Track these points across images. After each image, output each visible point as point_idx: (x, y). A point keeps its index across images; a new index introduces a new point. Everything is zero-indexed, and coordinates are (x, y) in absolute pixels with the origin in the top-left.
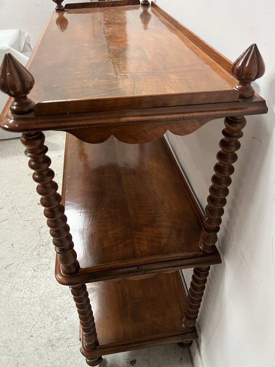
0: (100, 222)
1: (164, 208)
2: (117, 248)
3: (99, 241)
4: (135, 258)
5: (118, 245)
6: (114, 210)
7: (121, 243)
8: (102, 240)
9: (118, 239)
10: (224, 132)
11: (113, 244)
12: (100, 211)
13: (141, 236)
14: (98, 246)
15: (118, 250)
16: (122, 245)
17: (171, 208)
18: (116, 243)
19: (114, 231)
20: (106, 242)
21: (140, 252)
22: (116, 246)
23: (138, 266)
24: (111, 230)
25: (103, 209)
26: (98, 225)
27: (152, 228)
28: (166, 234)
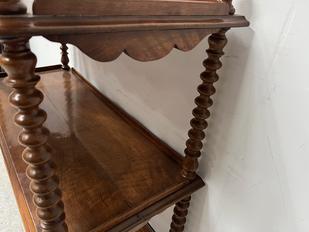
0: (73, 184)
1: (134, 153)
2: (106, 204)
3: (81, 204)
4: (130, 208)
5: (105, 201)
6: (83, 168)
7: (107, 197)
8: (85, 202)
9: (102, 195)
10: (208, 51)
11: (99, 201)
12: (66, 172)
13: (125, 185)
14: (81, 209)
15: (107, 206)
16: (109, 200)
17: (140, 151)
18: (102, 199)
19: (93, 189)
20: (89, 203)
21: (132, 200)
22: (103, 203)
23: (137, 214)
24: (89, 189)
25: (70, 169)
26: (72, 188)
27: (132, 174)
28: (147, 175)
